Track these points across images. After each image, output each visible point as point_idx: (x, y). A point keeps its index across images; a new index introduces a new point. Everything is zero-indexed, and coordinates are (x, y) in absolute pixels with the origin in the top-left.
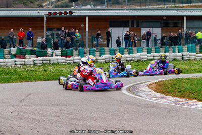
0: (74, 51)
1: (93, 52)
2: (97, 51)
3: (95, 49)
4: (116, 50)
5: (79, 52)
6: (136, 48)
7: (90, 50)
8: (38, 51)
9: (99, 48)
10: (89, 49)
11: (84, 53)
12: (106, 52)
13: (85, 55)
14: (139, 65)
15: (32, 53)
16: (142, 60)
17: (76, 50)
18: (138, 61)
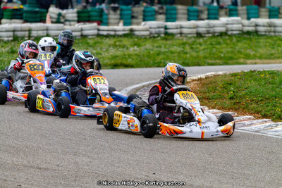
0: (111, 12)
1: (152, 16)
2: (161, 14)
3: (156, 8)
4: (201, 12)
5: (121, 15)
6: (245, 8)
7: (144, 11)
8: (27, 12)
9: (165, 7)
10: (142, 8)
11: (133, 17)
12: (180, 16)
13: (134, 21)
14: (219, 43)
15: (16, 15)
16: (230, 33)
17: (115, 9)
18: (221, 34)
